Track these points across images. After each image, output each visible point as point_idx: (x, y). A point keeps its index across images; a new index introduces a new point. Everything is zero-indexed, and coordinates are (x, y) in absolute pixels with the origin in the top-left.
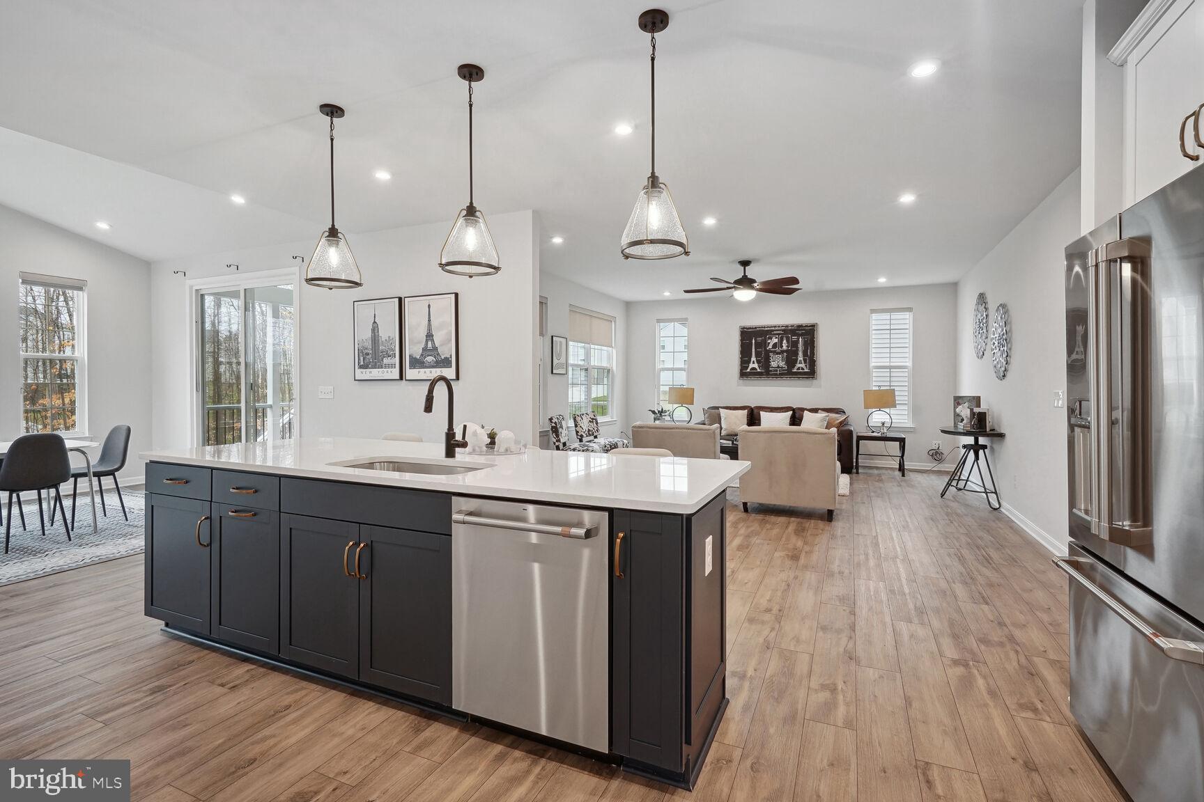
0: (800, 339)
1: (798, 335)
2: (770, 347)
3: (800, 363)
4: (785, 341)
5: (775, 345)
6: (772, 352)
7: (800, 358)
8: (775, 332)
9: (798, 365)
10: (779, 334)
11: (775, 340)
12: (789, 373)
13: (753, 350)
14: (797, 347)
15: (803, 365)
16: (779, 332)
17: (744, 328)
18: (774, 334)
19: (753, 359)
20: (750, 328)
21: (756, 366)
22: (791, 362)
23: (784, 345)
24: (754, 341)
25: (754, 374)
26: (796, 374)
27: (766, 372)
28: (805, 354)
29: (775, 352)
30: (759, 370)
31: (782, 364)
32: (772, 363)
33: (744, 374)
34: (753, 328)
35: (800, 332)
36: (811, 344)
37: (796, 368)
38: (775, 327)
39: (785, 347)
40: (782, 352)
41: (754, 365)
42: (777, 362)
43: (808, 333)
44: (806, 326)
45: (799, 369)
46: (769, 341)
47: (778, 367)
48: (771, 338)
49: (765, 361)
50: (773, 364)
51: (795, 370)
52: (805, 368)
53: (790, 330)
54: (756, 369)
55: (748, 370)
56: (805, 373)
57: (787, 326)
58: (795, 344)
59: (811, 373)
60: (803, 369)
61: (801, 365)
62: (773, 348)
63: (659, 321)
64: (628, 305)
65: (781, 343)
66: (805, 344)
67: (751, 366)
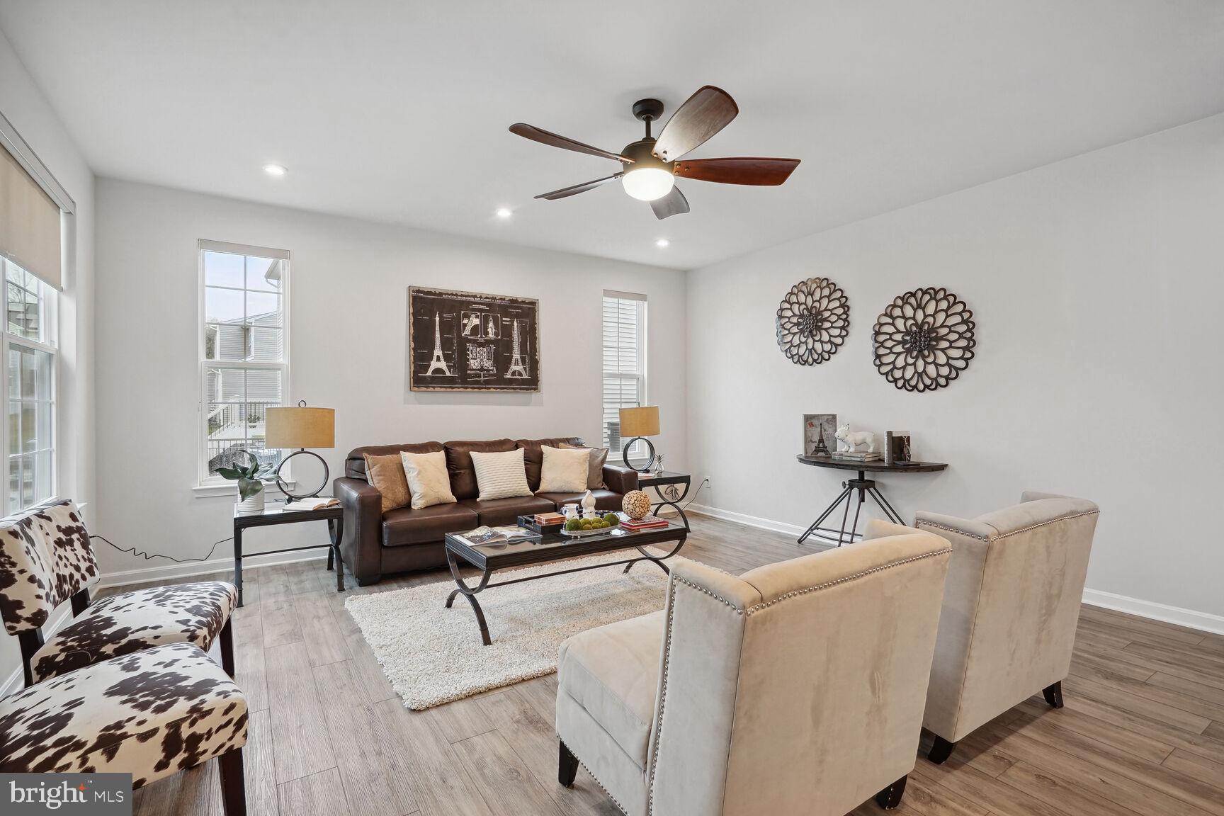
0: (515, 324)
1: (513, 316)
2: (467, 332)
3: (516, 364)
4: (491, 325)
5: (475, 330)
6: (470, 341)
7: (516, 355)
8: (475, 306)
9: (514, 368)
10: (481, 310)
11: (475, 321)
12: (498, 380)
13: (438, 335)
14: (510, 336)
15: (519, 368)
16: (481, 307)
17: (419, 291)
18: (474, 310)
19: (438, 352)
20: (430, 293)
21: (443, 365)
22: (502, 361)
23: (489, 330)
24: (437, 319)
25: (439, 381)
26: (510, 381)
27: (462, 379)
28: (523, 350)
29: (475, 342)
30: (448, 374)
31: (488, 364)
32: (472, 361)
33: (420, 379)
34: (435, 294)
35: (515, 311)
36: (530, 333)
37: (510, 372)
38: (475, 297)
39: (491, 335)
40: (488, 343)
41: (438, 363)
42: (479, 360)
43: (525, 312)
44: (523, 302)
45: (514, 373)
46: (465, 321)
47: (482, 369)
48: (468, 317)
49: (458, 356)
50: (474, 364)
51: (508, 376)
52: (524, 373)
53: (500, 305)
54: (443, 372)
55: (429, 373)
56: (524, 382)
57: (494, 299)
58: (507, 331)
59: (532, 383)
60: (520, 374)
61: (517, 367)
62: (471, 335)
63: (204, 244)
64: (100, 182)
65: (486, 328)
66: (523, 333)
67: (434, 365)
